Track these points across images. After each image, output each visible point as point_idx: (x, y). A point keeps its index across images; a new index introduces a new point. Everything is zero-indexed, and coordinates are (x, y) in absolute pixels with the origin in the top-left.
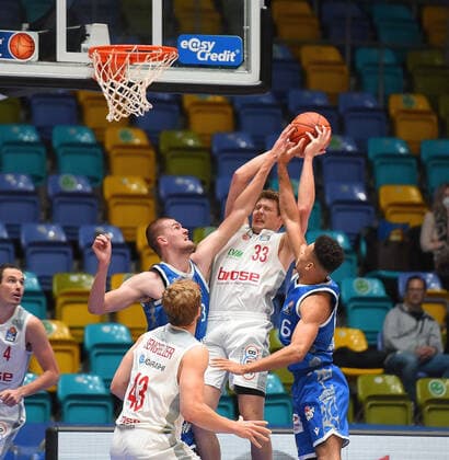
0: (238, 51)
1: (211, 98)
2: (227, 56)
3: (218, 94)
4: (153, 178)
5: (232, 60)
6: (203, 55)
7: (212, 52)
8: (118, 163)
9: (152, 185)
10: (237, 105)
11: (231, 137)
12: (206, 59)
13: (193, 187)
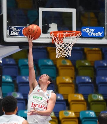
0: (103, 32)
1: (94, 49)
2: (99, 34)
3: (96, 47)
4: (73, 77)
5: (101, 35)
6: (90, 34)
7: (93, 33)
8: (61, 72)
9: (73, 79)
10: (103, 51)
11: (101, 62)
12: (91, 35)
13: (88, 80)
